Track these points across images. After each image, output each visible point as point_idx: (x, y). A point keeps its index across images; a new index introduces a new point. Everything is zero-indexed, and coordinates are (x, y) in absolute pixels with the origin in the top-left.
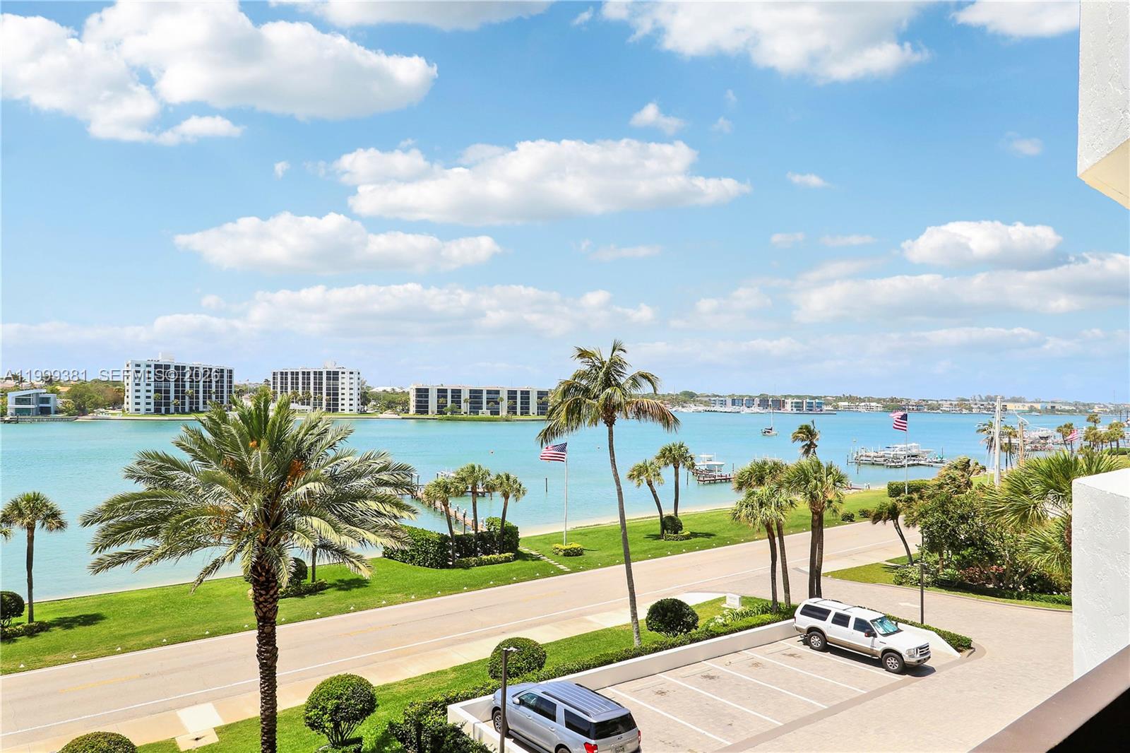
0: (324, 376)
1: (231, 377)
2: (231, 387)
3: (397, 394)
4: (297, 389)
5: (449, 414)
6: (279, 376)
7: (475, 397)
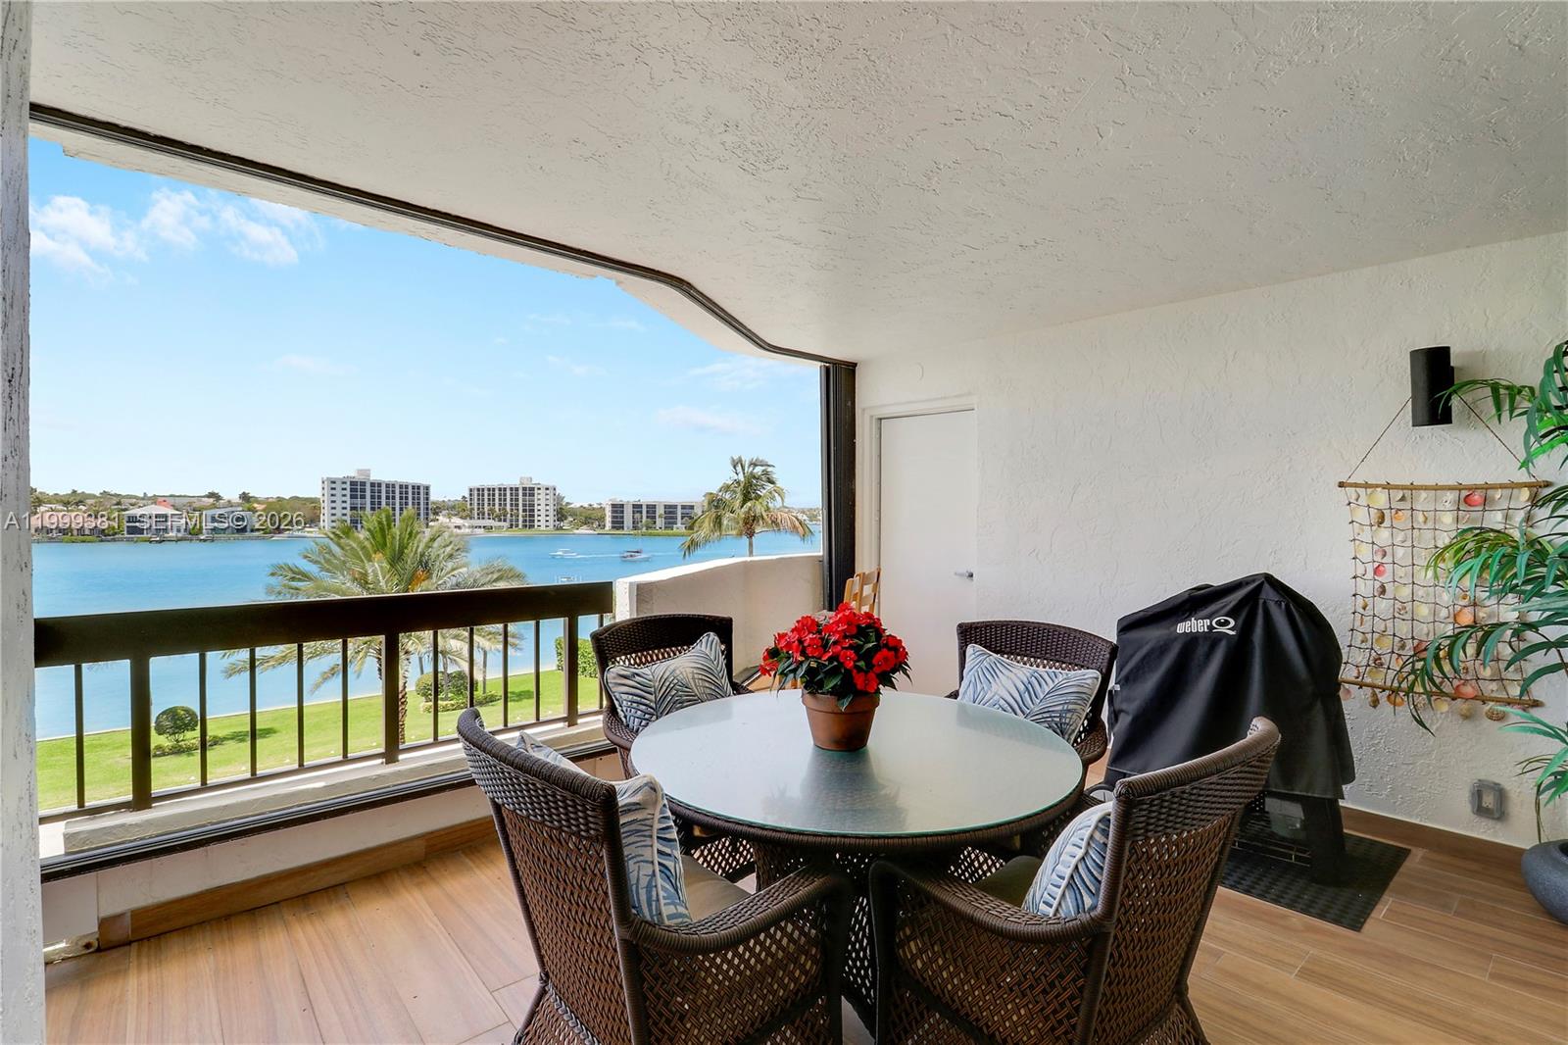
0: (521, 492)
1: (427, 494)
2: (427, 504)
3: (594, 509)
4: (494, 505)
5: (644, 529)
6: (476, 492)
7: (670, 513)
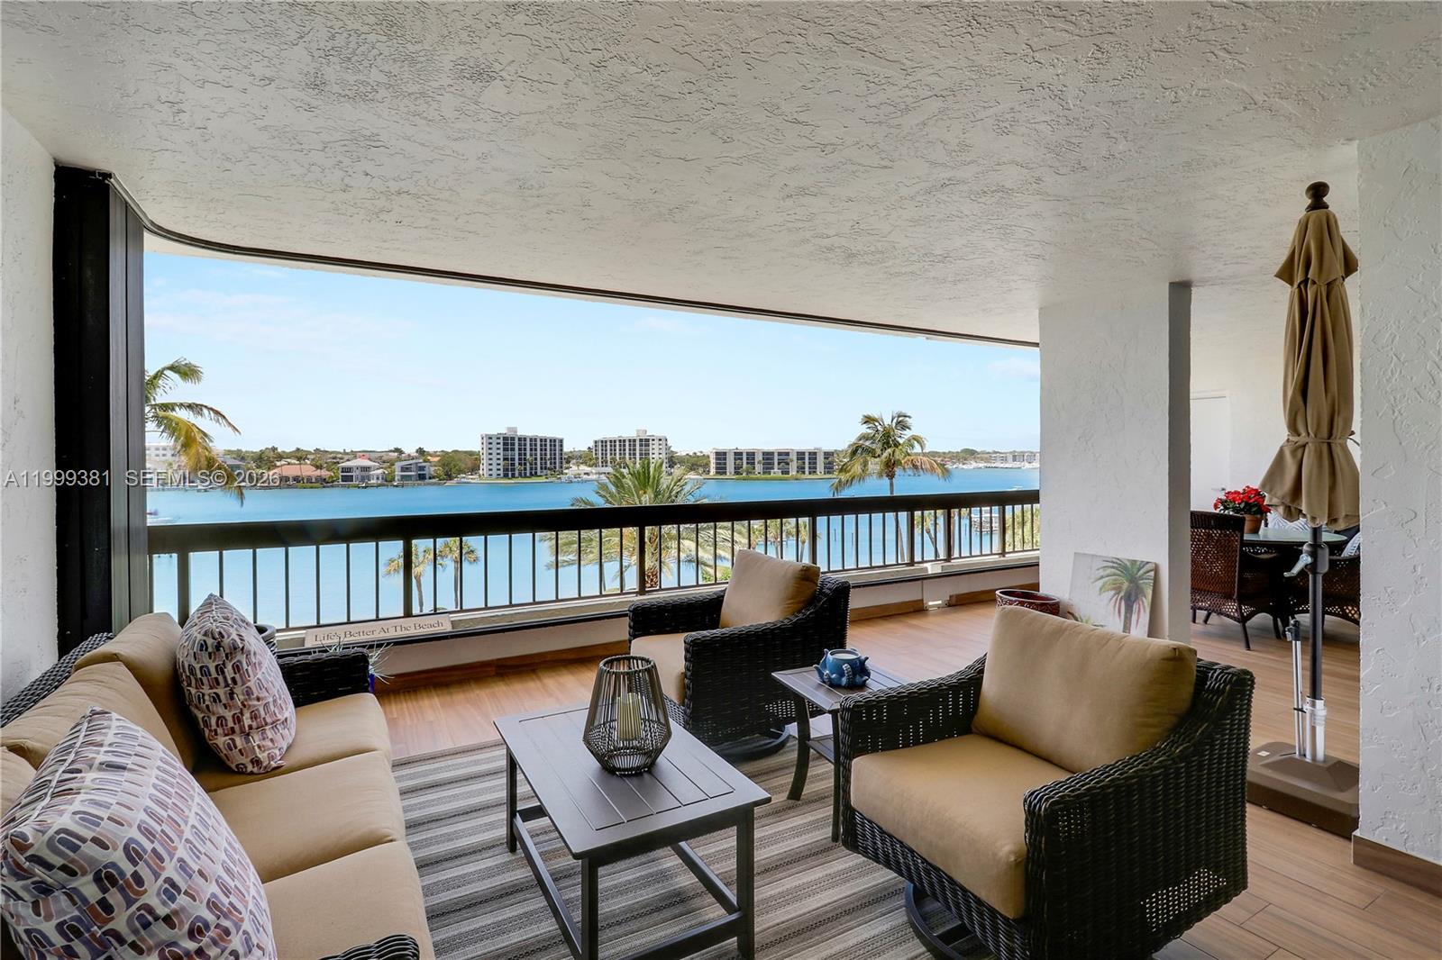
0: (638, 443)
1: (561, 446)
2: (561, 454)
3: (698, 457)
4: (615, 454)
5: (744, 474)
6: (600, 444)
7: (768, 459)
